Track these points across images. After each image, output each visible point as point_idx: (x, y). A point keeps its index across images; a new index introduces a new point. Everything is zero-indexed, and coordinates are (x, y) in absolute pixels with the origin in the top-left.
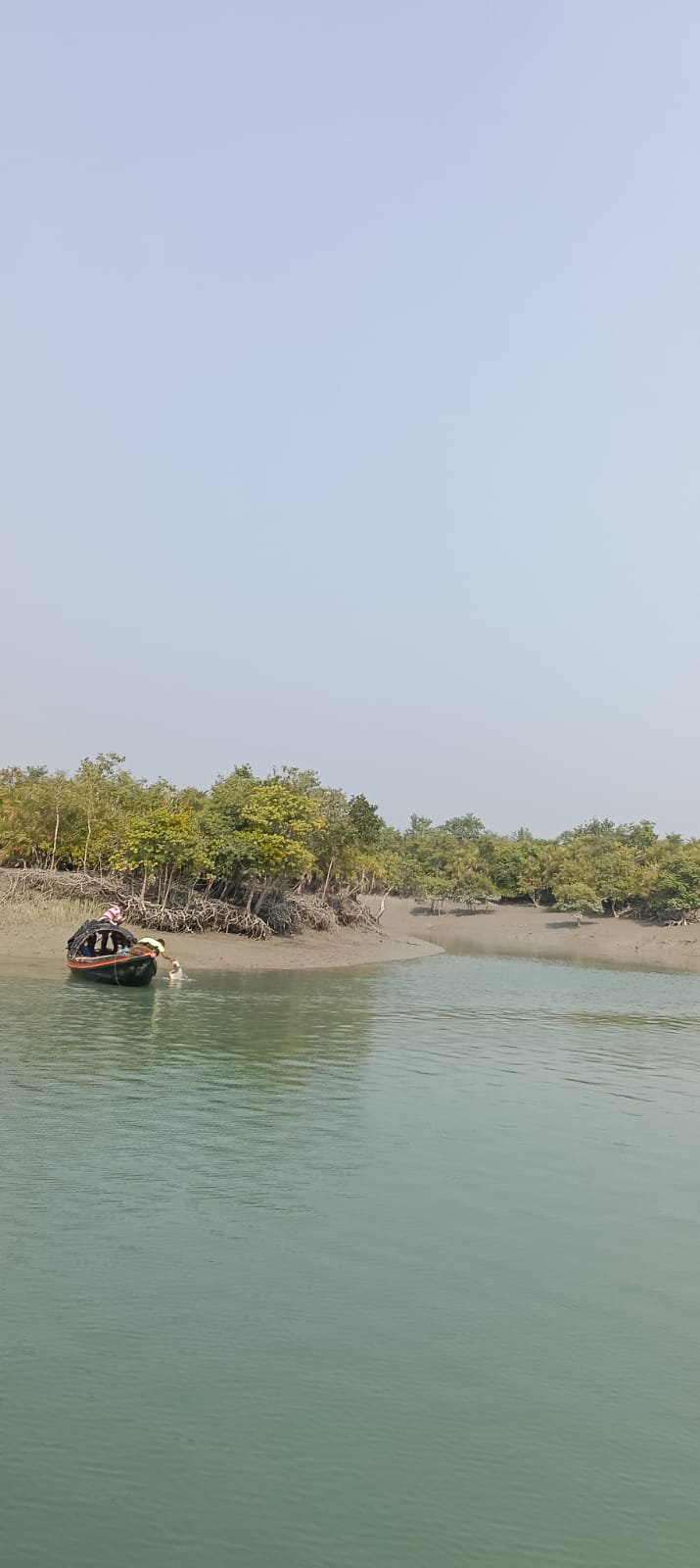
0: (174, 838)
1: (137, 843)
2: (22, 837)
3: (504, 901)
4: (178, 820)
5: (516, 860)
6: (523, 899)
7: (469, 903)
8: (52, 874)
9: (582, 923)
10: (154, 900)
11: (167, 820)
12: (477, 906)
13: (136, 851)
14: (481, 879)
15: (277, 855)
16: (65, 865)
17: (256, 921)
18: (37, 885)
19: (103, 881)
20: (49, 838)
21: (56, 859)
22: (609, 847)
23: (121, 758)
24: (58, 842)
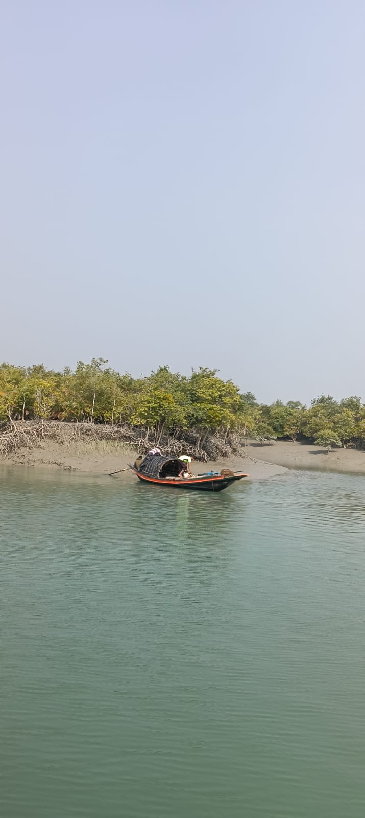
0: (168, 407)
1: (146, 409)
2: (74, 405)
3: (279, 439)
4: (167, 396)
5: (282, 417)
6: (287, 438)
7: (261, 440)
8: (91, 425)
9: (330, 451)
10: (152, 441)
11: (162, 397)
12: (266, 441)
13: (146, 414)
14: (267, 427)
15: (217, 416)
16: (99, 421)
17: (203, 453)
18: (87, 432)
19: (122, 430)
20: (90, 406)
21: (93, 417)
22: (337, 410)
23: (105, 361)
24: (95, 408)
